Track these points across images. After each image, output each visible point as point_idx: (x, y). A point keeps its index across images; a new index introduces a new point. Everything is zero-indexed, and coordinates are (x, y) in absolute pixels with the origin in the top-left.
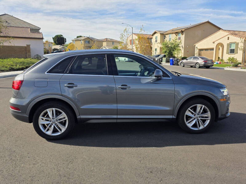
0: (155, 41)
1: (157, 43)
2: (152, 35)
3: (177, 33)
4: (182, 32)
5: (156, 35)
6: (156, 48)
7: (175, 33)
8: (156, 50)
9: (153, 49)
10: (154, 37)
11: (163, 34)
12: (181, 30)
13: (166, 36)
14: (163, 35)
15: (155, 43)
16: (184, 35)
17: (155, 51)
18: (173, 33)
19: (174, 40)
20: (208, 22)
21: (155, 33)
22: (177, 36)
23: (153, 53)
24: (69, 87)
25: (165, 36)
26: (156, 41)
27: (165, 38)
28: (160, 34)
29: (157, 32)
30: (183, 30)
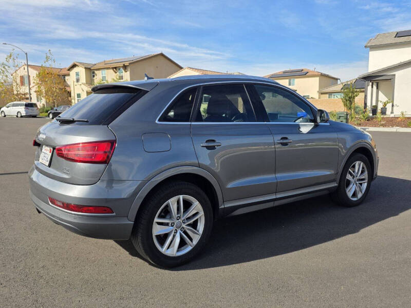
0: (75, 81)
1: (80, 83)
2: (69, 70)
3: (116, 68)
4: (125, 67)
5: (76, 70)
6: (78, 93)
7: (113, 68)
8: (79, 96)
9: (72, 95)
10: (73, 73)
11: (90, 69)
12: (124, 63)
13: (96, 72)
14: (91, 71)
15: (76, 83)
16: (128, 73)
17: (76, 98)
18: (108, 68)
19: (115, 79)
20: (162, 55)
21: (74, 66)
22: (116, 73)
23: (73, 101)
24: (208, 148)
25: (94, 73)
26: (78, 81)
27: (94, 76)
28: (85, 68)
29: (77, 64)
30: (127, 64)
